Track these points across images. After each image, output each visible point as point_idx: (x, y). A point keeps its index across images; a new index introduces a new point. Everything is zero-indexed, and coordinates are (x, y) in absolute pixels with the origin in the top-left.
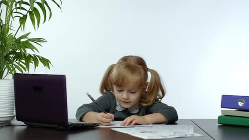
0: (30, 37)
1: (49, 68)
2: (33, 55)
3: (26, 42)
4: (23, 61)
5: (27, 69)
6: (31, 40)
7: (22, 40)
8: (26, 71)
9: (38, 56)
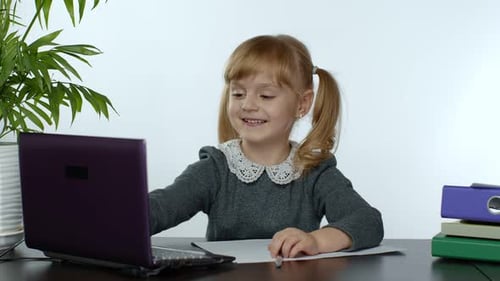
0: (60, 41)
1: (107, 116)
2: (68, 86)
3: (50, 54)
4: (42, 99)
5: (52, 120)
6: (62, 49)
7: (41, 49)
8: (50, 123)
9: (81, 88)
